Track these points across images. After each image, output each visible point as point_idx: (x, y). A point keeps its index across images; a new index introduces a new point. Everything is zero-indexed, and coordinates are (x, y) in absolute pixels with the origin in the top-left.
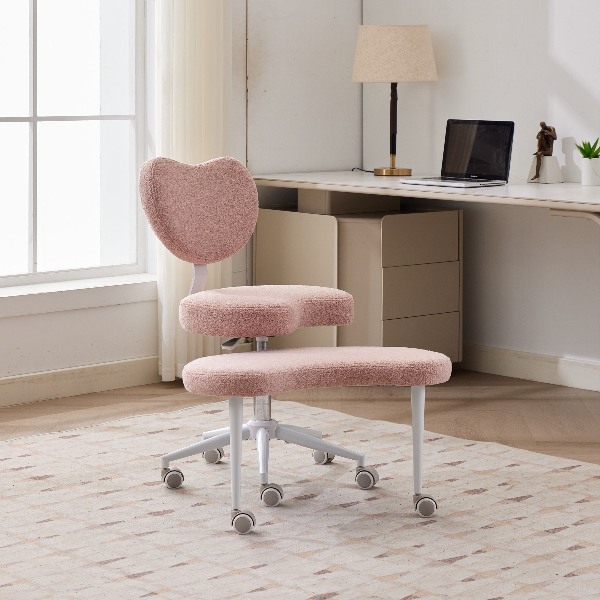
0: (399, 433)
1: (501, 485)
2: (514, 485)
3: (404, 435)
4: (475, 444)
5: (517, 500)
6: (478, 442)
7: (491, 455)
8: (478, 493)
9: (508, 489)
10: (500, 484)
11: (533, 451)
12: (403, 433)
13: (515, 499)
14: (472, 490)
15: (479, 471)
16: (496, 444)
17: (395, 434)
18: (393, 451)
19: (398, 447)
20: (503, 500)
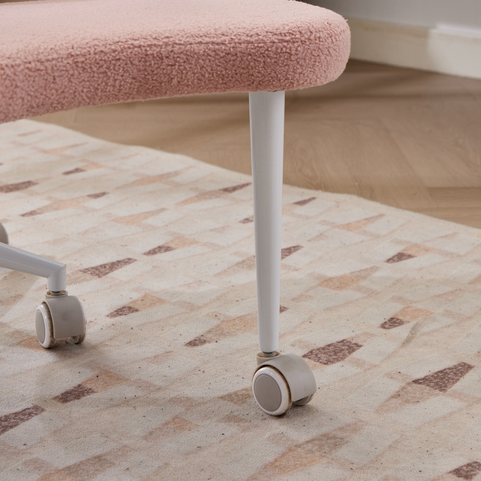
0: (169, 175)
1: (387, 326)
2: (417, 324)
3: (178, 179)
4: (314, 198)
5: (437, 384)
6: (320, 195)
7: (348, 227)
8: (338, 360)
9: (408, 341)
10: (383, 321)
11: (431, 215)
12: (176, 173)
13: (431, 381)
14: (323, 349)
15: (331, 279)
16: (355, 198)
17: (162, 178)
18: (150, 221)
19: (163, 210)
20: (403, 384)
